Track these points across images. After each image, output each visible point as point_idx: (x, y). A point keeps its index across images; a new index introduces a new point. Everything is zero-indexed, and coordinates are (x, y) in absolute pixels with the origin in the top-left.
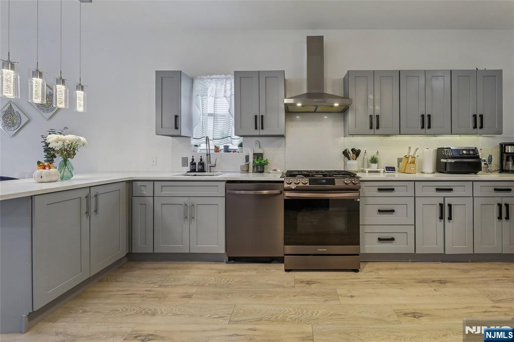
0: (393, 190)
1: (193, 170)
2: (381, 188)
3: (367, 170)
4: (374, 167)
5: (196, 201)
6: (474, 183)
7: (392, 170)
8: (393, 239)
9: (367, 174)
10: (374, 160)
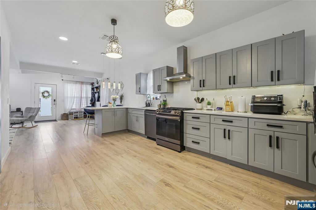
0: (199, 118)
1: (147, 106)
2: (194, 117)
3: (205, 108)
4: (209, 107)
5: (139, 116)
6: (249, 119)
7: (220, 109)
8: (199, 143)
9: (205, 111)
10: (209, 104)
